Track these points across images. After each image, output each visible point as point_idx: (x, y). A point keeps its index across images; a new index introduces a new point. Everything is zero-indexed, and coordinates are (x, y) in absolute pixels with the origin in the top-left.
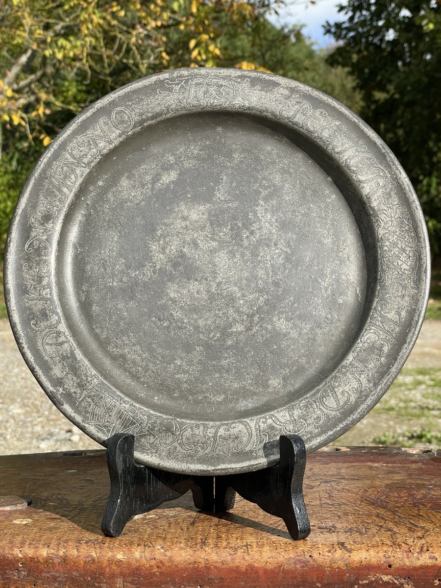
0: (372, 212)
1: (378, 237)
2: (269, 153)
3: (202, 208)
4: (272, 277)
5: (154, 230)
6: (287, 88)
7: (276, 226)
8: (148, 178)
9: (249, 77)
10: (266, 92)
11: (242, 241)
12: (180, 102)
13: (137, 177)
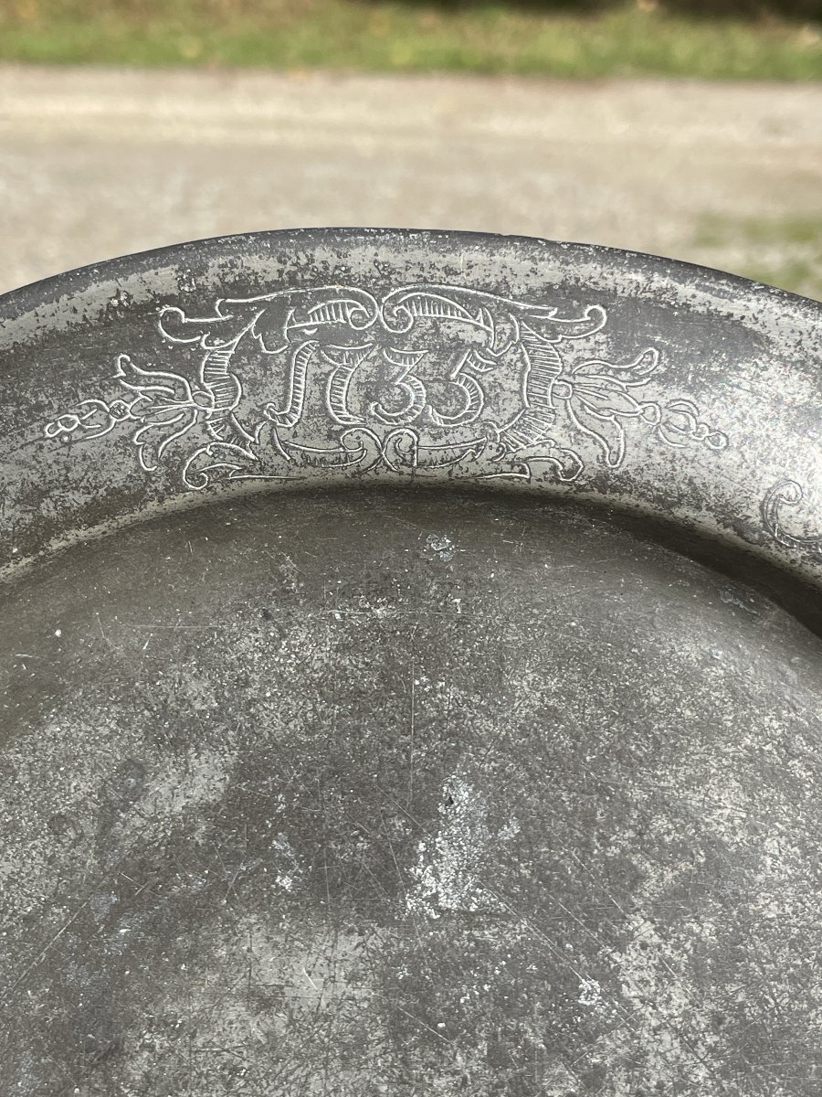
2: (690, 678)
3: (348, 945)
5: (115, 1052)
6: (803, 363)
7: (711, 1050)
8: (82, 786)
9: (606, 297)
10: (695, 388)
12: (235, 435)
13: (22, 778)
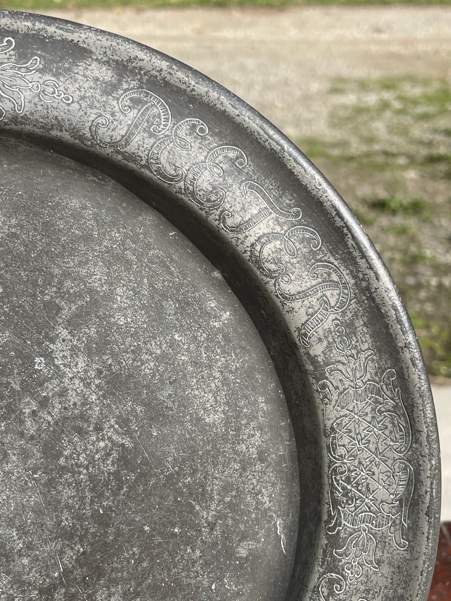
0: (311, 368)
1: (325, 426)
2: (77, 216)
4: (92, 502)
6: (108, 62)
7: (98, 386)
9: (14, 33)
10: (57, 75)
11: (22, 422)
